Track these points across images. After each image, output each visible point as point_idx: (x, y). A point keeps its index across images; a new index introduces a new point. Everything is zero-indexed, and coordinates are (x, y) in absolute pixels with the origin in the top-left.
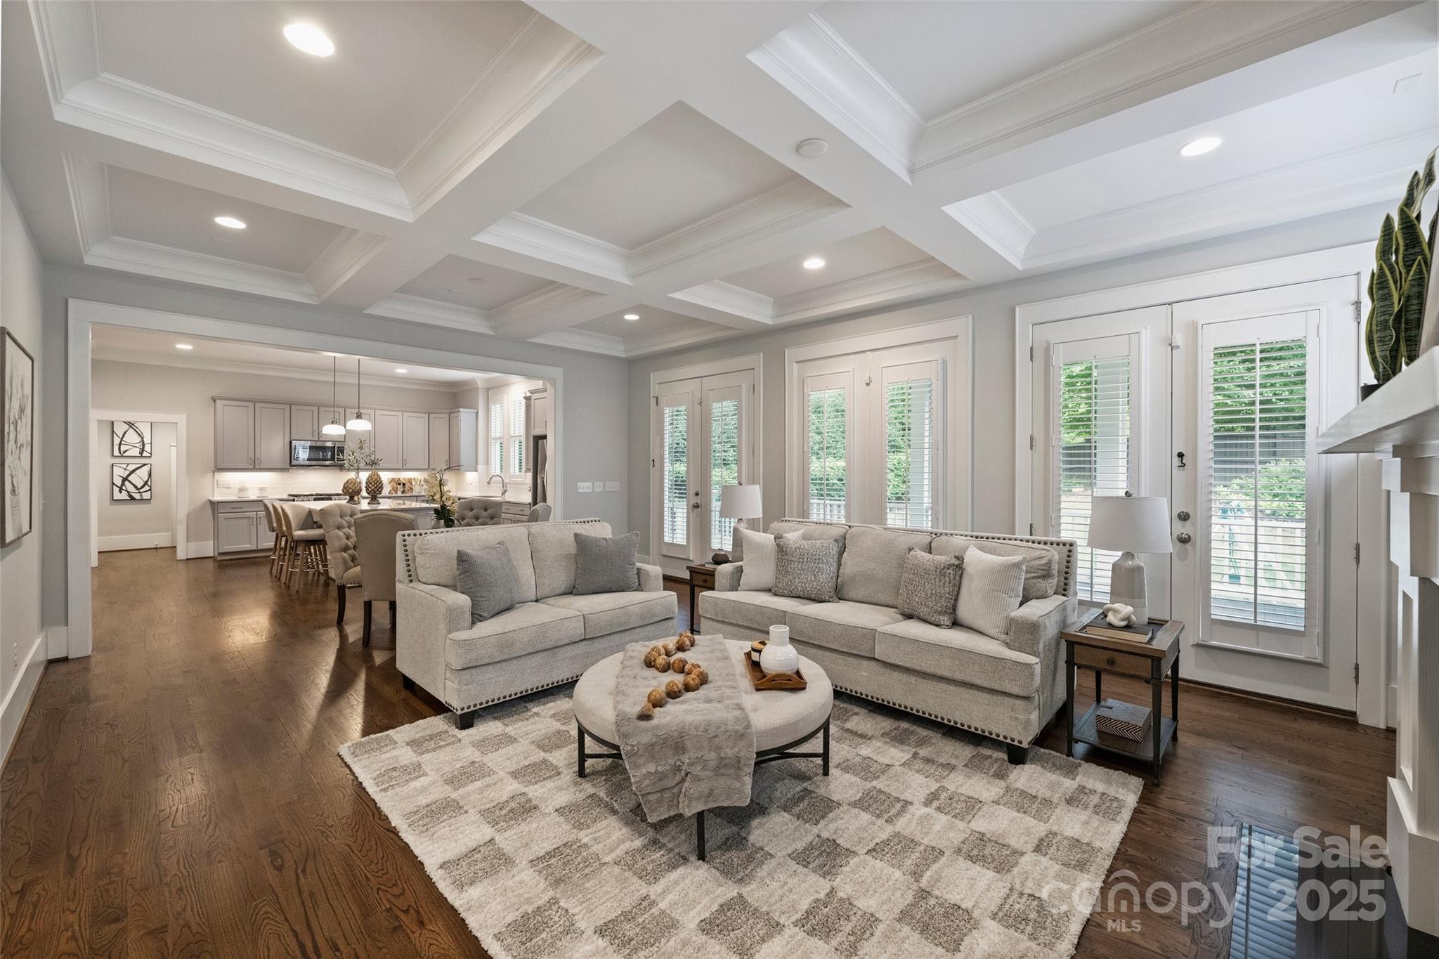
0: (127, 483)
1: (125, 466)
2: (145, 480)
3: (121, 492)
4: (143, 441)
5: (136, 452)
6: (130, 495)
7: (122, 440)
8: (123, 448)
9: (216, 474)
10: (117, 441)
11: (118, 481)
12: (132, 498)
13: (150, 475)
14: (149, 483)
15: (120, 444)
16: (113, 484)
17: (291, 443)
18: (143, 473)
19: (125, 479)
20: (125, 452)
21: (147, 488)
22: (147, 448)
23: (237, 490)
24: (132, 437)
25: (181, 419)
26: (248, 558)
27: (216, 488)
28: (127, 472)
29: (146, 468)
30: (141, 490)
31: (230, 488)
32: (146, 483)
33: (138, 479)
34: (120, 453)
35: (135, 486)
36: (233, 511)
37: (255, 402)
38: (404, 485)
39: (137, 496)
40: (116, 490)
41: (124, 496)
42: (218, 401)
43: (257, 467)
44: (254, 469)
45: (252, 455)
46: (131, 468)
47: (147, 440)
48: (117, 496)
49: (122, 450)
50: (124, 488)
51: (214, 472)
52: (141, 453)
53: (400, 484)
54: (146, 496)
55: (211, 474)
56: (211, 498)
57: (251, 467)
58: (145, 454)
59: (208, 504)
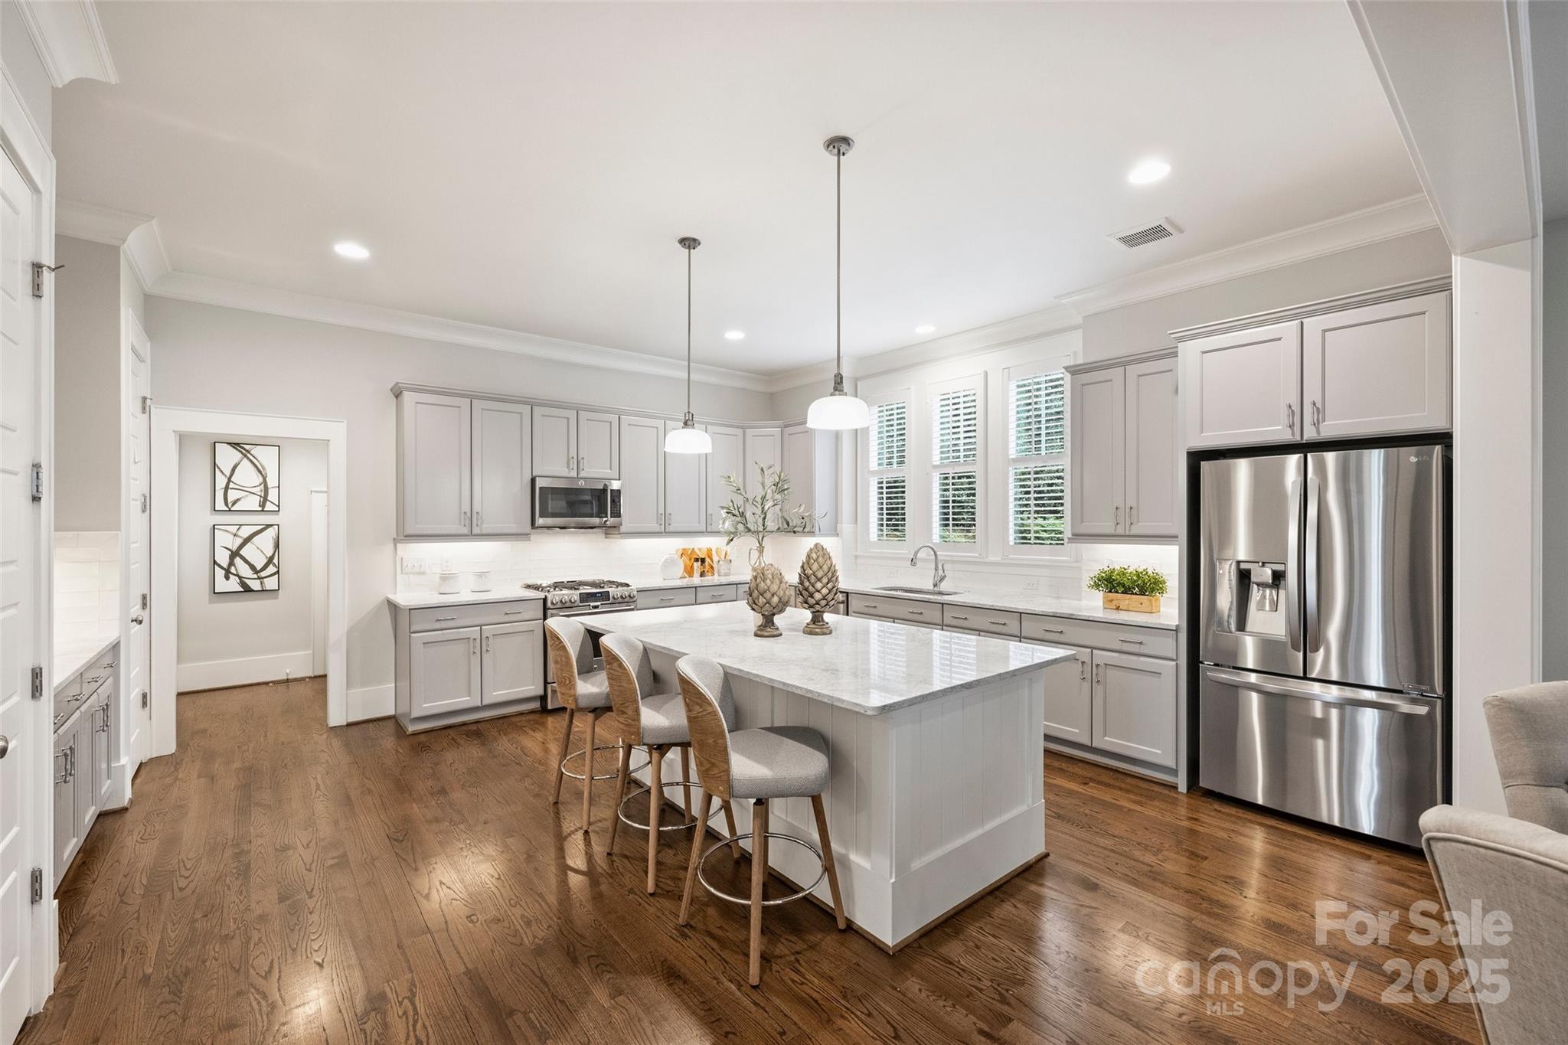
0: (238, 560)
1: (234, 529)
2: (269, 554)
3: (227, 578)
4: (265, 481)
5: (253, 503)
6: (243, 584)
7: (229, 480)
8: (232, 495)
9: (399, 545)
10: (221, 482)
11: (223, 558)
12: (247, 589)
13: (277, 546)
14: (275, 561)
15: (227, 488)
16: (215, 562)
17: (533, 481)
18: (265, 541)
19: (235, 554)
20: (234, 503)
21: (271, 569)
22: (273, 495)
23: (437, 579)
24: (246, 476)
25: (336, 432)
26: (464, 724)
27: (399, 577)
28: (239, 541)
29: (271, 533)
30: (263, 574)
31: (423, 573)
32: (270, 560)
33: (256, 554)
34: (226, 504)
35: (253, 567)
36: (438, 625)
37: (471, 397)
38: (703, 561)
39: (255, 585)
40: (220, 573)
41: (233, 585)
42: (406, 395)
43: (476, 531)
44: (471, 536)
45: (466, 508)
46: (246, 532)
47: (272, 481)
48: (222, 585)
49: (230, 499)
50: (233, 570)
51: (395, 541)
52: (263, 504)
53: (697, 560)
54: (271, 583)
55: (391, 546)
56: (392, 597)
57: (465, 531)
58: (269, 507)
59: (386, 607)
